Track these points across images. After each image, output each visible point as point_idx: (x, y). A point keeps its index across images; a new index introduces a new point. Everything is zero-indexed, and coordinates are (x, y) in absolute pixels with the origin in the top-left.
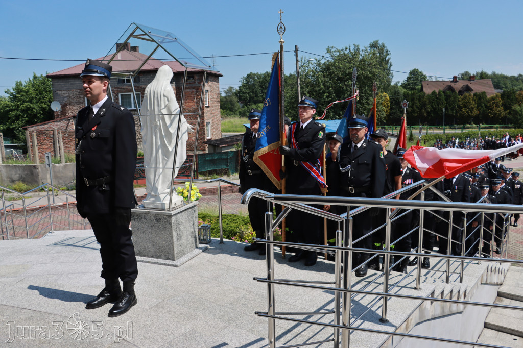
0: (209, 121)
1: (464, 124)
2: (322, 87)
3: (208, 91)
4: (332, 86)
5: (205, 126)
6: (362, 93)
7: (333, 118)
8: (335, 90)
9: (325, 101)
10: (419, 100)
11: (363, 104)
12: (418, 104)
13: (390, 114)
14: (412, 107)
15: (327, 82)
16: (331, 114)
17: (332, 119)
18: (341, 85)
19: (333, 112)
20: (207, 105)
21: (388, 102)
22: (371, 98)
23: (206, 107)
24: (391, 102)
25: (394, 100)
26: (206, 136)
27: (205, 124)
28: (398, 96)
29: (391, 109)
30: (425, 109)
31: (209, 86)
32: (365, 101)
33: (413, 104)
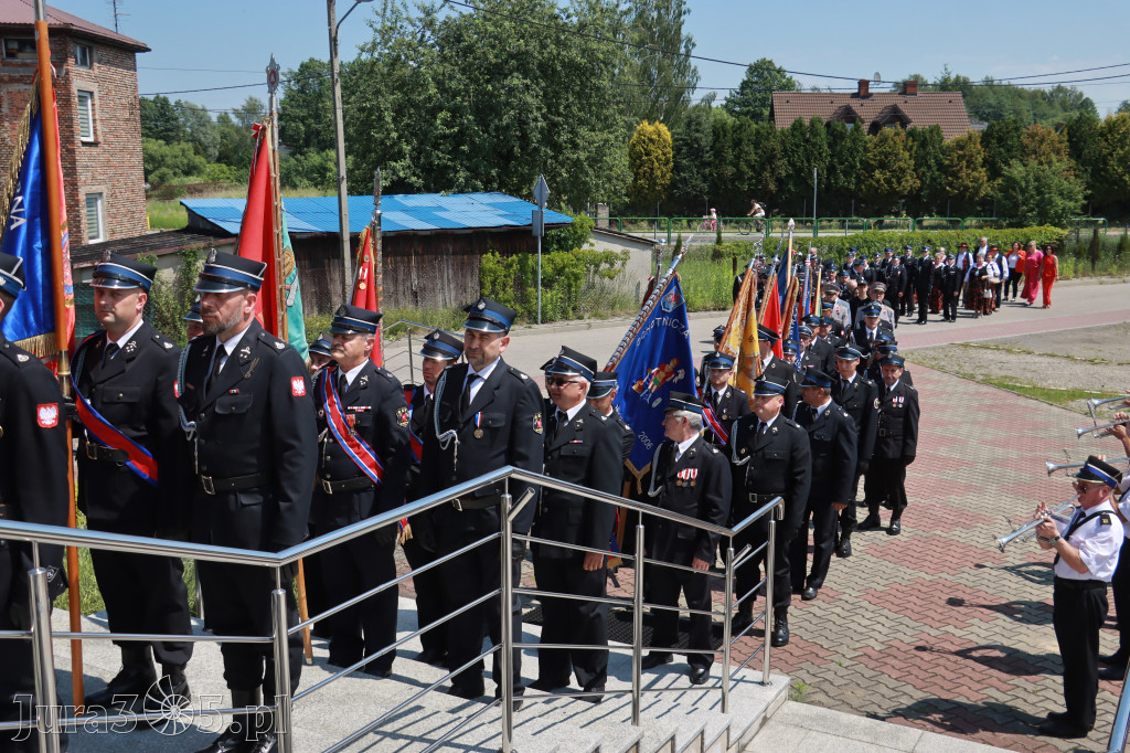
0: (95, 189)
1: (879, 213)
2: (433, 90)
3: (91, 93)
4: (467, 91)
5: (83, 203)
6: (559, 115)
7: (467, 185)
8: (476, 105)
9: (444, 137)
10: (757, 145)
11: (557, 148)
12: (753, 157)
13: (673, 184)
14: (736, 165)
15: (451, 78)
16: (461, 174)
17: (461, 191)
18: (490, 87)
19: (468, 169)
20: (91, 139)
21: (669, 149)
22: (583, 131)
23: (84, 144)
24: (677, 150)
25: (687, 144)
26: (85, 235)
27: (82, 197)
28: (697, 131)
29: (677, 168)
30: (772, 169)
31: (96, 79)
32: (564, 137)
33: (738, 157)
